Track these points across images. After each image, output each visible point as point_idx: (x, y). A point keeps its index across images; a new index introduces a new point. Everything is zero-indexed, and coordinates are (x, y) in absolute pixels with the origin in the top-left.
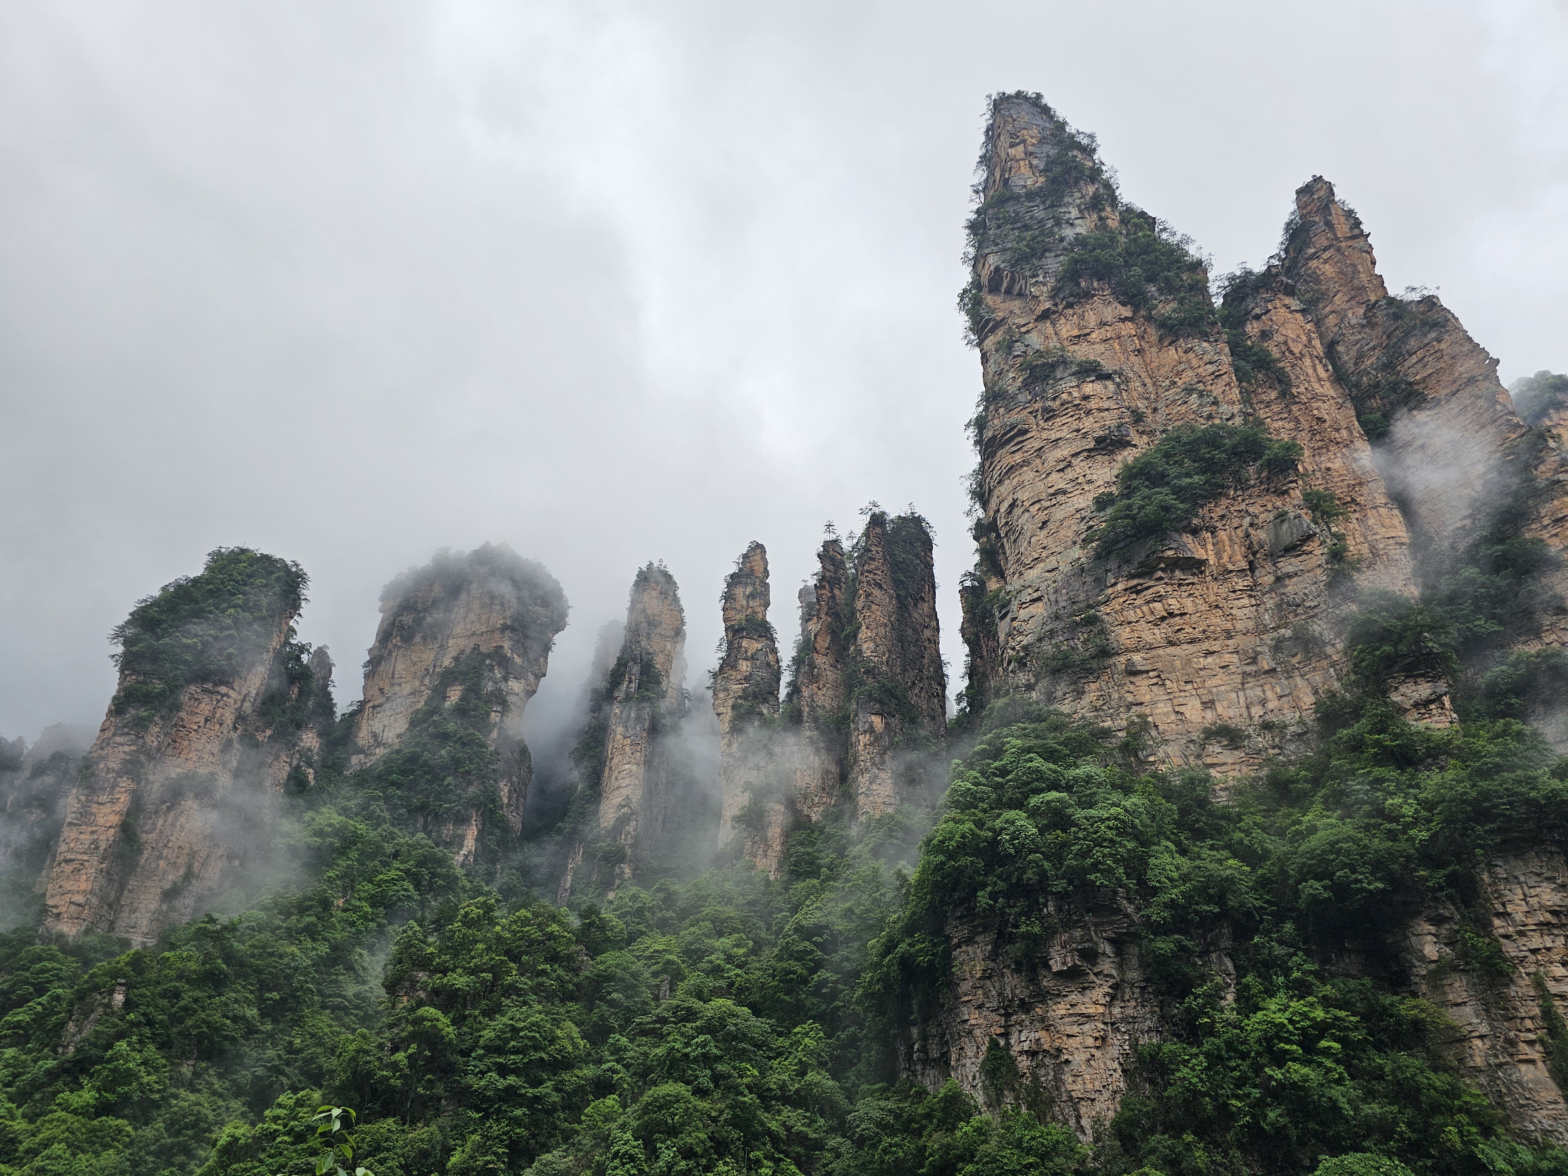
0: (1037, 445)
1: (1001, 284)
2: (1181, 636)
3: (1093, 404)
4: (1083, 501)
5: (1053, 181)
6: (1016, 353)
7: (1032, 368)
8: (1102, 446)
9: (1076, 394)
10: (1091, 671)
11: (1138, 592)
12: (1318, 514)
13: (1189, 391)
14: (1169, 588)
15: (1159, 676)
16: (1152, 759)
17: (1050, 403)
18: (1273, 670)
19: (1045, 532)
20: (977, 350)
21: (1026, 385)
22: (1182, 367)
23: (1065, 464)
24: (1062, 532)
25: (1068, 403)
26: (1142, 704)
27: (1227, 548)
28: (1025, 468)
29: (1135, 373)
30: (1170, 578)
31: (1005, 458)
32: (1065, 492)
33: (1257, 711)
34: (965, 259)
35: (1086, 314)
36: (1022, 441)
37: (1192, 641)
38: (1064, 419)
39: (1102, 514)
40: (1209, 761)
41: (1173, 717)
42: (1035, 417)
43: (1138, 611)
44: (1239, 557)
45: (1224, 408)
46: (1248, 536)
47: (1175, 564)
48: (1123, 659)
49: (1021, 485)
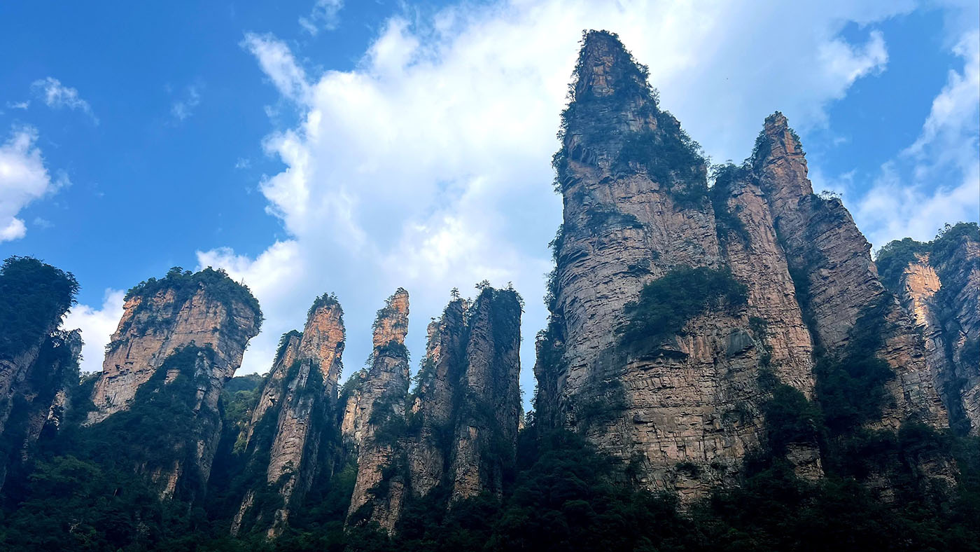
0: (593, 264)
1: (580, 156)
2: (669, 401)
3: (629, 243)
4: (618, 305)
5: (618, 93)
6: (585, 203)
7: (595, 214)
8: (632, 271)
9: (619, 236)
10: (612, 418)
11: (646, 370)
12: (757, 333)
13: (688, 242)
14: (664, 370)
15: (653, 426)
16: (644, 480)
17: (603, 239)
18: (722, 430)
19: (592, 321)
20: (561, 195)
21: (589, 225)
22: (685, 227)
23: (609, 279)
24: (603, 324)
25: (614, 240)
26: (641, 443)
27: (702, 348)
28: (584, 278)
29: (657, 227)
30: (666, 364)
31: (574, 269)
32: (607, 297)
33: (710, 455)
34: (559, 135)
35: (631, 184)
36: (584, 260)
37: (676, 406)
38: (611, 251)
39: (628, 315)
40: (678, 485)
41: (659, 454)
42: (593, 246)
43: (644, 381)
44: (708, 355)
45: (708, 257)
46: (715, 342)
47: (669, 354)
48: (632, 412)
49: (580, 288)
